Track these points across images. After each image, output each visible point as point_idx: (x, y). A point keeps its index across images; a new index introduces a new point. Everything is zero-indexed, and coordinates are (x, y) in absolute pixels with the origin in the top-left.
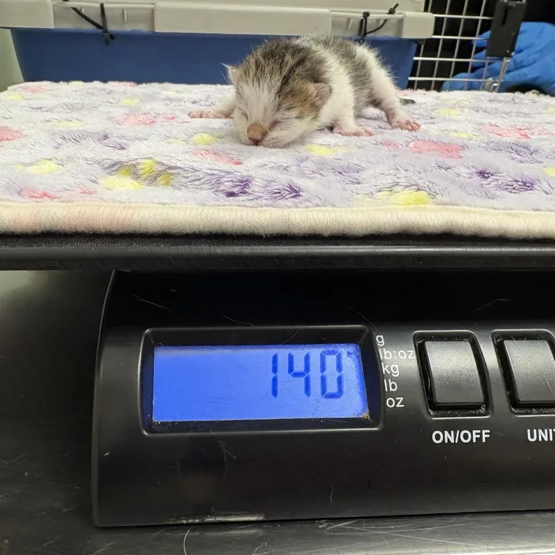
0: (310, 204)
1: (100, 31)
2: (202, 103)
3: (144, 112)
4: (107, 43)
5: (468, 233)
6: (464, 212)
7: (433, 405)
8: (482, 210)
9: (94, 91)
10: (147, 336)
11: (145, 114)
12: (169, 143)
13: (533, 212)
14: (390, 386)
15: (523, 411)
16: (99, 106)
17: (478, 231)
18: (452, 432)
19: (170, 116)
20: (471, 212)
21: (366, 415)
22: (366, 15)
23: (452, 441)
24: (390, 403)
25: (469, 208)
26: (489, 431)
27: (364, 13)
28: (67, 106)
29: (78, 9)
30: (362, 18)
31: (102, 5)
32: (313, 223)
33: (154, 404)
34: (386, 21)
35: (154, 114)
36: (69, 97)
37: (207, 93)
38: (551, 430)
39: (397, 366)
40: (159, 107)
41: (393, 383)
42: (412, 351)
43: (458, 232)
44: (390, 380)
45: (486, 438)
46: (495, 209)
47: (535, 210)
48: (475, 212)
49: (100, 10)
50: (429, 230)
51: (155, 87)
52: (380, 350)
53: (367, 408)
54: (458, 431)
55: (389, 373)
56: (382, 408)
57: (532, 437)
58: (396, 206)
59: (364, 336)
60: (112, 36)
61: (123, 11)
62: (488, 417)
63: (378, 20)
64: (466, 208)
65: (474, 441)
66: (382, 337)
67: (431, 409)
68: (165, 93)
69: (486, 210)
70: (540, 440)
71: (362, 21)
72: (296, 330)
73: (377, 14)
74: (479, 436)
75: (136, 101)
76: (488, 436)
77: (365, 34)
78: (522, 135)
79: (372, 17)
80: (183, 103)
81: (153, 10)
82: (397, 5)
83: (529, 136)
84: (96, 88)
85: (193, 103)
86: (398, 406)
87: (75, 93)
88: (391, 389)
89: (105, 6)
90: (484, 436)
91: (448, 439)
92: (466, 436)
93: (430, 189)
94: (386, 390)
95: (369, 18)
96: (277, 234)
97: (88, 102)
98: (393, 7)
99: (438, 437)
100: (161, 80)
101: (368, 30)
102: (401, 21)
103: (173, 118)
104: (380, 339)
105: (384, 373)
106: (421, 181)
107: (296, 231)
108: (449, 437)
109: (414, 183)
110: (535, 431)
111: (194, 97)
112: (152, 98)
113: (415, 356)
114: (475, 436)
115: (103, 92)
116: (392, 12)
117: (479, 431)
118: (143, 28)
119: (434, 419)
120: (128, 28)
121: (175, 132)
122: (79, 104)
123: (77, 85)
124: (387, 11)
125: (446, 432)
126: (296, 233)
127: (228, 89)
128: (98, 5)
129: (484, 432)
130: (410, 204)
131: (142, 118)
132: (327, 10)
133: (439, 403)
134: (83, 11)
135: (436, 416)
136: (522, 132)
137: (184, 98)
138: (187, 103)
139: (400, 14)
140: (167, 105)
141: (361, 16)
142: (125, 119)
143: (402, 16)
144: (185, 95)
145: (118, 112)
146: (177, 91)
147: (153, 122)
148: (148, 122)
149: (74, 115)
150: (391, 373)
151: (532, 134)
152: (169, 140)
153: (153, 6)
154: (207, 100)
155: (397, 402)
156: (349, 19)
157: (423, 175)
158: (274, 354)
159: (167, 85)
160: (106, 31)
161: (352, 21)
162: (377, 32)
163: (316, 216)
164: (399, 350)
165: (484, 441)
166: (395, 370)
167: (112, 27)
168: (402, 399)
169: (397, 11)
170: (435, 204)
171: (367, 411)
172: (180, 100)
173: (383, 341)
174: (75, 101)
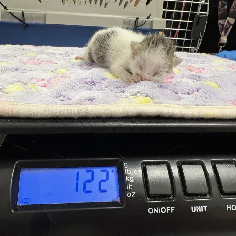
0: (97, 103)
1: (22, 23)
2: (64, 55)
3: (38, 59)
4: (25, 28)
5: (167, 116)
6: (166, 106)
7: (149, 195)
8: (173, 105)
9: (16, 49)
10: (17, 164)
11: (37, 60)
12: (46, 73)
13: (196, 106)
14: (129, 187)
15: (189, 198)
16: (18, 56)
17: (171, 115)
18: (157, 208)
19: (49, 61)
20: (169, 106)
21: (118, 200)
22: (137, 19)
23: (157, 212)
24: (129, 195)
25: (168, 105)
26: (174, 208)
27: (136, 18)
28: (2, 56)
29: (12, 13)
30: (136, 20)
31: (23, 12)
32: (98, 112)
33: (18, 196)
34: (146, 21)
35: (41, 60)
36: (4, 52)
37: (66, 51)
38: (202, 207)
39: (133, 177)
40: (44, 57)
41: (131, 185)
42: (140, 170)
43: (163, 116)
44: (129, 184)
45: (173, 211)
46: (179, 105)
47: (197, 105)
48: (171, 106)
49: (22, 14)
50: (150, 114)
51: (43, 48)
52: (125, 170)
53: (119, 197)
54: (160, 208)
55: (129, 180)
56: (126, 197)
57: (194, 210)
58: (136, 104)
59: (119, 163)
60: (27, 25)
61: (32, 15)
62: (173, 201)
63: (143, 21)
64: (167, 105)
65: (167, 212)
66: (127, 164)
67: (148, 197)
68: (47, 50)
69: (175, 105)
70: (197, 211)
71: (136, 21)
72: (87, 161)
73: (142, 19)
74: (169, 210)
75: (34, 54)
76: (174, 210)
77: (137, 27)
78: (199, 71)
79: (139, 20)
80: (55, 55)
81: (45, 15)
82: (150, 15)
83: (202, 72)
84: (17, 48)
85: (60, 55)
86: (133, 196)
87: (7, 50)
88: (130, 188)
89: (24, 12)
90: (172, 210)
91: (155, 212)
92: (163, 210)
93: (152, 96)
94: (127, 189)
95: (138, 20)
96: (82, 117)
97: (12, 54)
98: (149, 16)
99: (151, 210)
100: (46, 44)
101: (138, 25)
102: (152, 22)
103: (50, 61)
104: (126, 165)
105: (127, 181)
106: (149, 92)
107: (90, 115)
108: (156, 210)
109: (146, 93)
110: (195, 207)
111: (60, 52)
112: (42, 52)
113: (141, 172)
114: (168, 210)
115: (20, 50)
116: (148, 18)
117: (170, 208)
118: (41, 22)
119: (149, 202)
120: (34, 22)
121: (48, 68)
122: (8, 55)
123: (9, 46)
124: (146, 17)
125: (155, 208)
126: (90, 116)
127: (76, 49)
128: (21, 12)
129: (172, 208)
130: (143, 103)
131: (35, 62)
132: (120, 17)
133: (151, 195)
134: (14, 14)
135: (150, 201)
136: (200, 70)
137: (55, 53)
138: (57, 55)
139: (152, 19)
140: (48, 56)
141: (135, 19)
142: (28, 62)
143: (153, 19)
144: (56, 52)
145: (25, 59)
146: (53, 50)
147: (41, 63)
148: (38, 63)
149: (5, 60)
150: (130, 181)
151: (204, 71)
152: (46, 72)
153: (45, 13)
154: (66, 54)
155: (132, 194)
156: (130, 21)
157: (151, 90)
158: (77, 172)
159: (49, 47)
160: (24, 23)
161: (131, 21)
162: (142, 26)
163: (99, 108)
164: (134, 170)
165: (172, 212)
166: (132, 179)
167: (27, 21)
168: (134, 193)
169: (150, 17)
170: (154, 103)
171: (119, 198)
172: (54, 54)
173: (127, 166)
174: (7, 54)
